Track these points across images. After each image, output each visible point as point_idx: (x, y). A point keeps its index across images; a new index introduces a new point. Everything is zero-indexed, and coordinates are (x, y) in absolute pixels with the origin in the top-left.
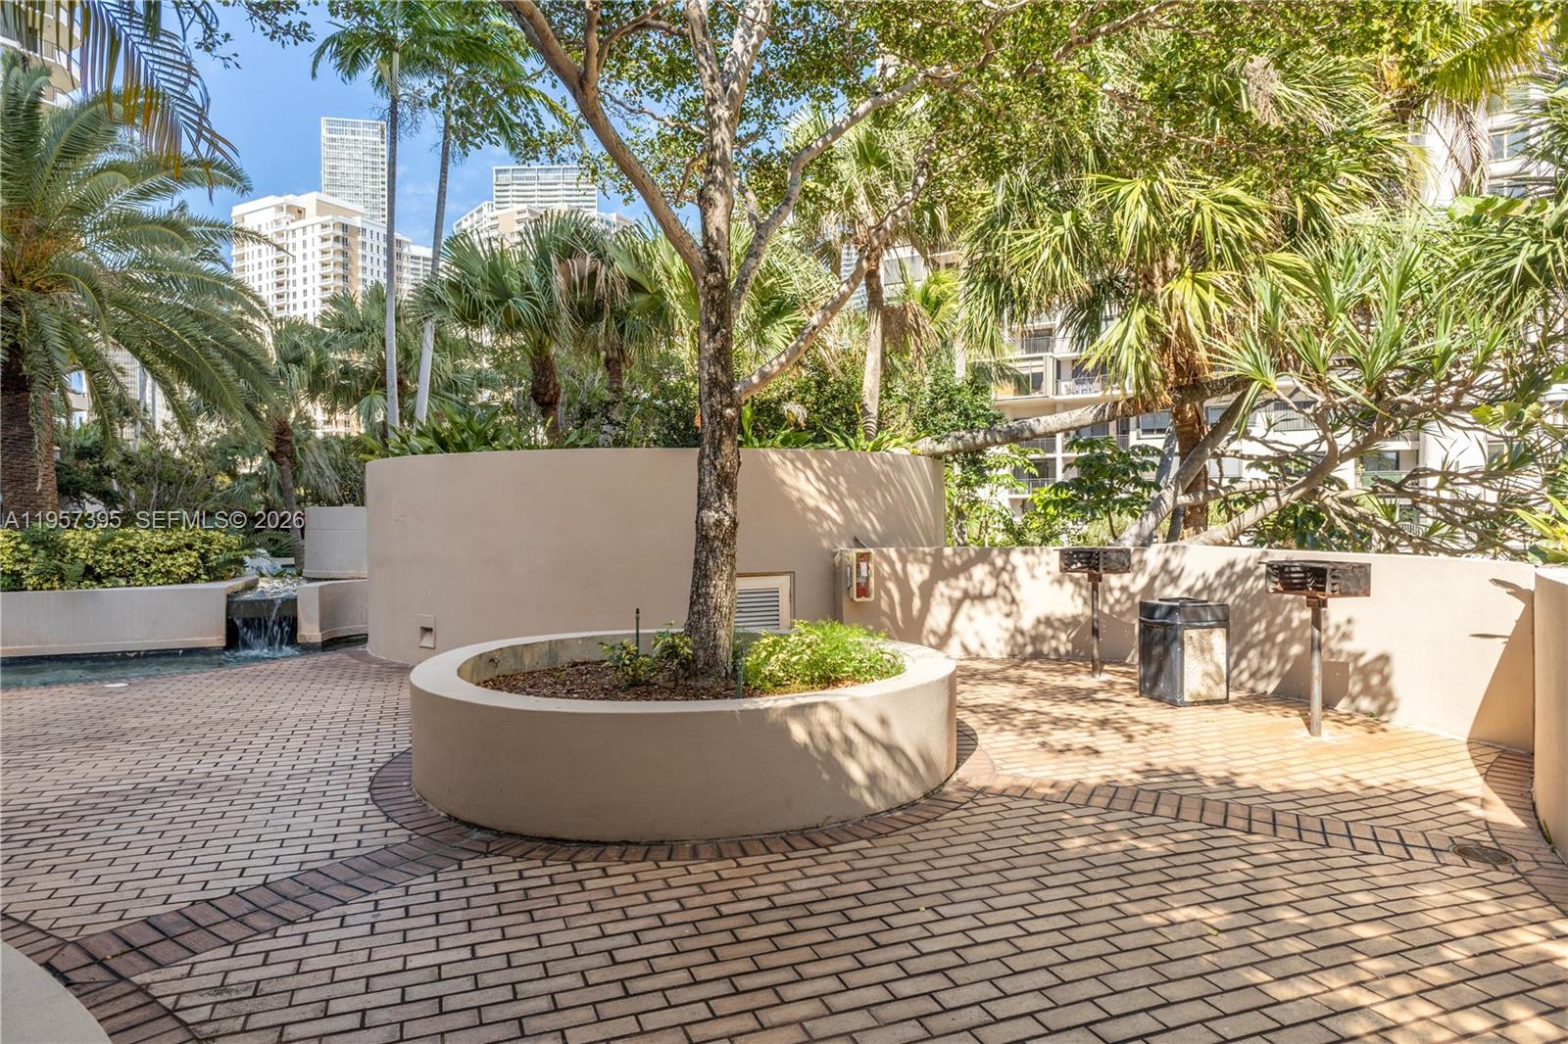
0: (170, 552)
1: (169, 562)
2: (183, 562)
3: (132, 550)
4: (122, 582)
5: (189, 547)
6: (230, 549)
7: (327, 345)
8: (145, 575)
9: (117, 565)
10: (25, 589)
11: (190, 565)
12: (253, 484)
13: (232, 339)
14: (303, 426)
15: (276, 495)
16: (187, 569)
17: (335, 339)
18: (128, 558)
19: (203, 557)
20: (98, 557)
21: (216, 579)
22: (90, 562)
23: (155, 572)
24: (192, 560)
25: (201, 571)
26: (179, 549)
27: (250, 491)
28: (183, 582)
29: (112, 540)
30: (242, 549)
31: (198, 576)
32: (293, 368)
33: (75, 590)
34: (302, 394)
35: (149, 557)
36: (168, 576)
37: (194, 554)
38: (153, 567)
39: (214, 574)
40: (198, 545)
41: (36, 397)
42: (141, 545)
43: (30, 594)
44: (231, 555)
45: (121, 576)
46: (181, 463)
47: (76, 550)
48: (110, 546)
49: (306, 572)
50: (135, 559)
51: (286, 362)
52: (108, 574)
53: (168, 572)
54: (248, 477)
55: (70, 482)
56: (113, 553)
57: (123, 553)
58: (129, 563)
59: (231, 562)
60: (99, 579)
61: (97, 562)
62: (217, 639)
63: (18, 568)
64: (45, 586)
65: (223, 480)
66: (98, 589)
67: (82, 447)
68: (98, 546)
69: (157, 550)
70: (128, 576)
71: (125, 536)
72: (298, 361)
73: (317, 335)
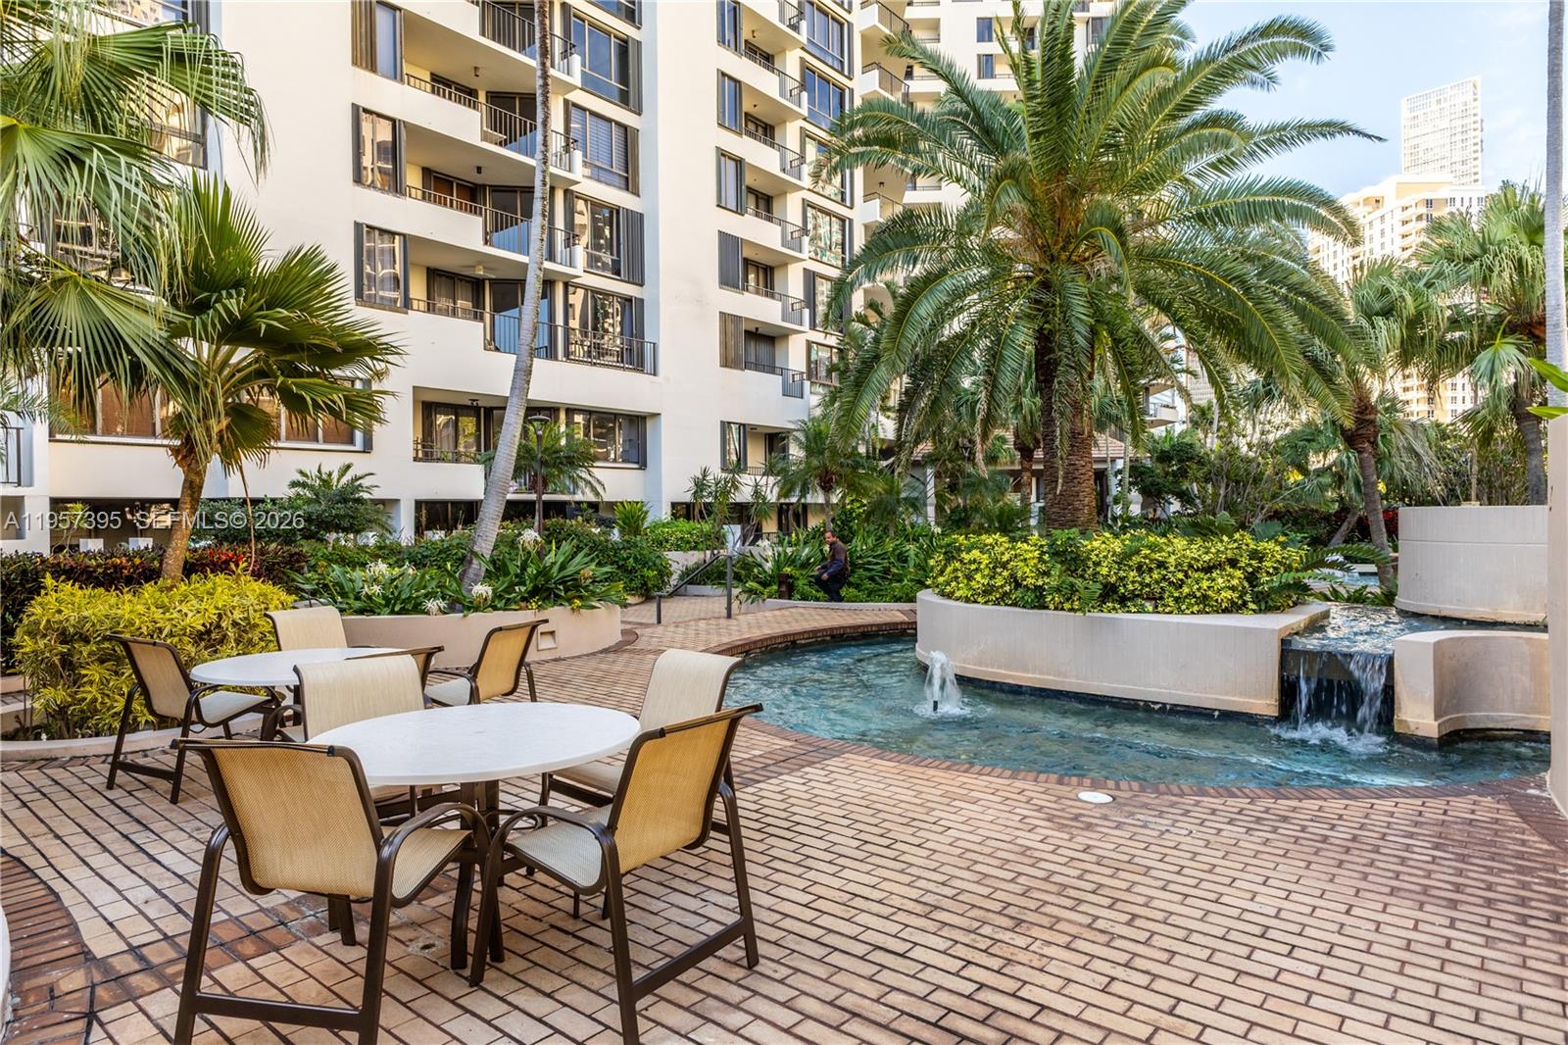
0: (1208, 569)
1: (1205, 584)
2: (1224, 584)
3: (1161, 565)
4: (1149, 606)
5: (1233, 563)
6: (1288, 569)
7: (1428, 285)
8: (1177, 600)
9: (1143, 585)
10: (1047, 608)
11: (1233, 589)
12: (1327, 480)
13: (1294, 279)
14: (1387, 410)
15: (1353, 491)
16: (1228, 594)
17: (1440, 275)
18: (1156, 576)
19: (1252, 578)
20: (1122, 574)
21: (1269, 609)
22: (1113, 580)
23: (1188, 596)
24: (1235, 582)
25: (1248, 598)
26: (1219, 566)
27: (1322, 488)
28: (1226, 611)
29: (1137, 552)
30: (1305, 569)
31: (1245, 604)
32: (1380, 321)
33: (1096, 614)
34: (1389, 358)
35: (1180, 576)
36: (1205, 603)
37: (1238, 573)
38: (1186, 590)
39: (1267, 603)
40: (1244, 561)
41: (1060, 383)
42: (1172, 560)
43: (1049, 614)
44: (1289, 577)
45: (1148, 599)
46: (1249, 461)
47: (1097, 564)
48: (1136, 559)
49: (1401, 600)
50: (1164, 578)
51: (1369, 314)
52: (1134, 596)
53: (1205, 597)
54: (1319, 473)
55: (1152, 484)
56: (1139, 568)
57: (1151, 570)
58: (1157, 582)
59: (1288, 586)
60: (1123, 601)
61: (1122, 579)
62: (1266, 704)
63: (1040, 583)
64: (1067, 606)
65: (1295, 477)
66: (1121, 615)
67: (1162, 451)
68: (1123, 559)
69: (1191, 566)
70: (1156, 599)
71: (1153, 547)
72: (1387, 313)
73: (1413, 277)
